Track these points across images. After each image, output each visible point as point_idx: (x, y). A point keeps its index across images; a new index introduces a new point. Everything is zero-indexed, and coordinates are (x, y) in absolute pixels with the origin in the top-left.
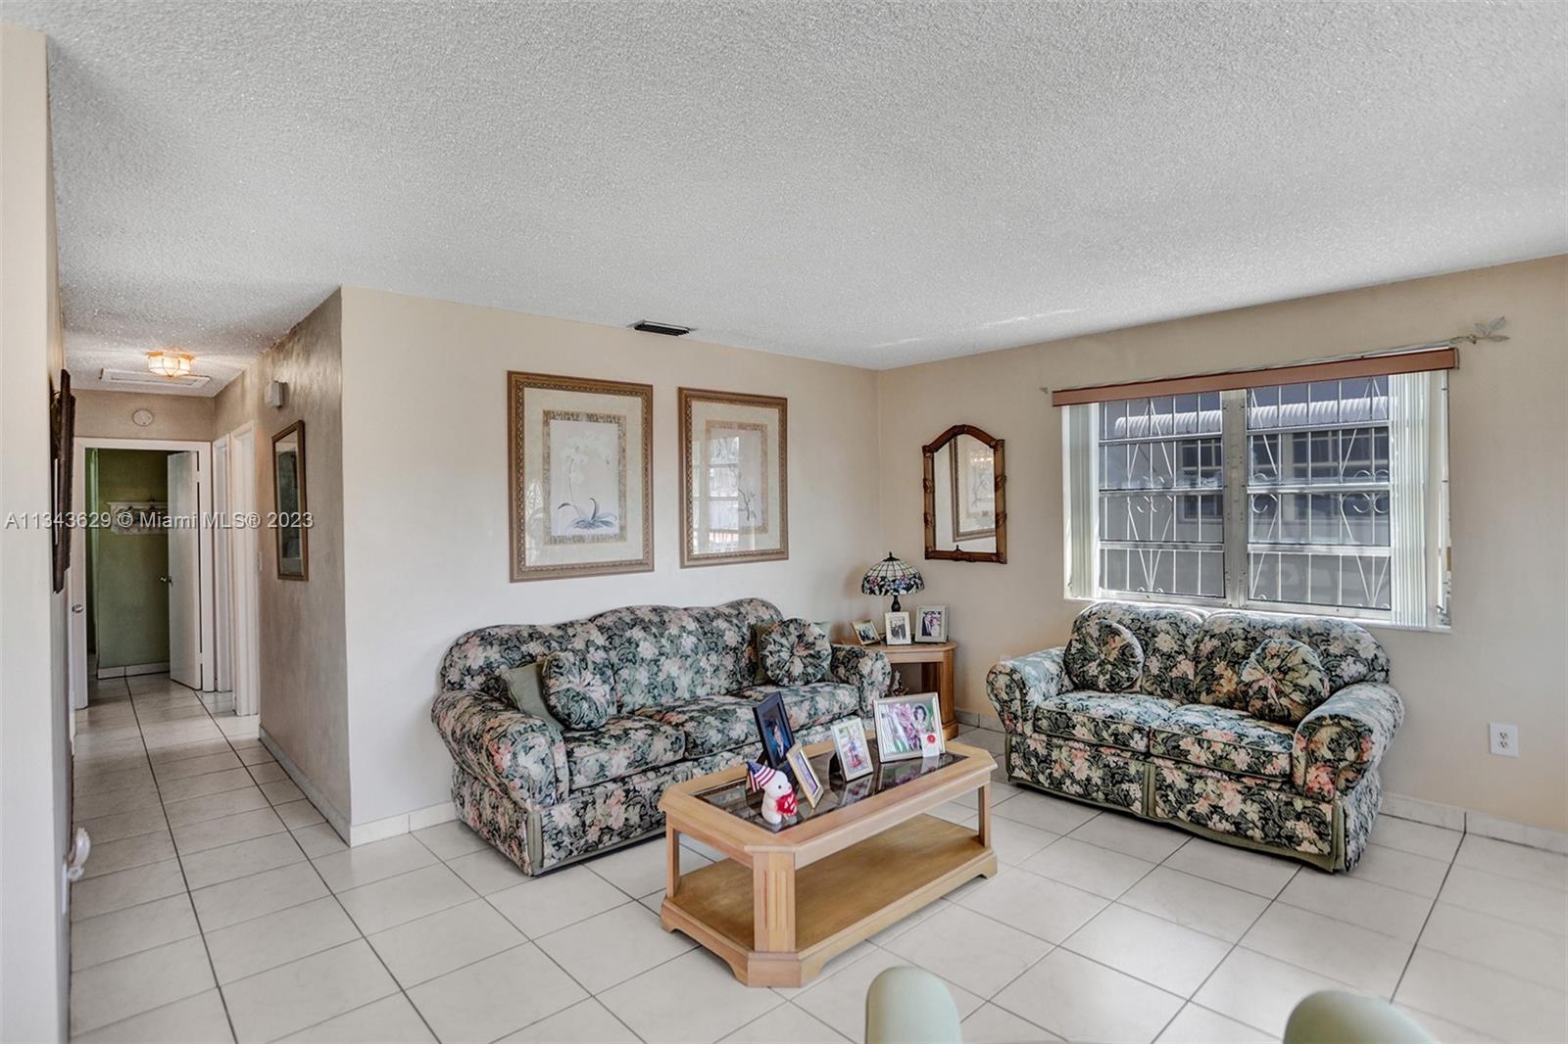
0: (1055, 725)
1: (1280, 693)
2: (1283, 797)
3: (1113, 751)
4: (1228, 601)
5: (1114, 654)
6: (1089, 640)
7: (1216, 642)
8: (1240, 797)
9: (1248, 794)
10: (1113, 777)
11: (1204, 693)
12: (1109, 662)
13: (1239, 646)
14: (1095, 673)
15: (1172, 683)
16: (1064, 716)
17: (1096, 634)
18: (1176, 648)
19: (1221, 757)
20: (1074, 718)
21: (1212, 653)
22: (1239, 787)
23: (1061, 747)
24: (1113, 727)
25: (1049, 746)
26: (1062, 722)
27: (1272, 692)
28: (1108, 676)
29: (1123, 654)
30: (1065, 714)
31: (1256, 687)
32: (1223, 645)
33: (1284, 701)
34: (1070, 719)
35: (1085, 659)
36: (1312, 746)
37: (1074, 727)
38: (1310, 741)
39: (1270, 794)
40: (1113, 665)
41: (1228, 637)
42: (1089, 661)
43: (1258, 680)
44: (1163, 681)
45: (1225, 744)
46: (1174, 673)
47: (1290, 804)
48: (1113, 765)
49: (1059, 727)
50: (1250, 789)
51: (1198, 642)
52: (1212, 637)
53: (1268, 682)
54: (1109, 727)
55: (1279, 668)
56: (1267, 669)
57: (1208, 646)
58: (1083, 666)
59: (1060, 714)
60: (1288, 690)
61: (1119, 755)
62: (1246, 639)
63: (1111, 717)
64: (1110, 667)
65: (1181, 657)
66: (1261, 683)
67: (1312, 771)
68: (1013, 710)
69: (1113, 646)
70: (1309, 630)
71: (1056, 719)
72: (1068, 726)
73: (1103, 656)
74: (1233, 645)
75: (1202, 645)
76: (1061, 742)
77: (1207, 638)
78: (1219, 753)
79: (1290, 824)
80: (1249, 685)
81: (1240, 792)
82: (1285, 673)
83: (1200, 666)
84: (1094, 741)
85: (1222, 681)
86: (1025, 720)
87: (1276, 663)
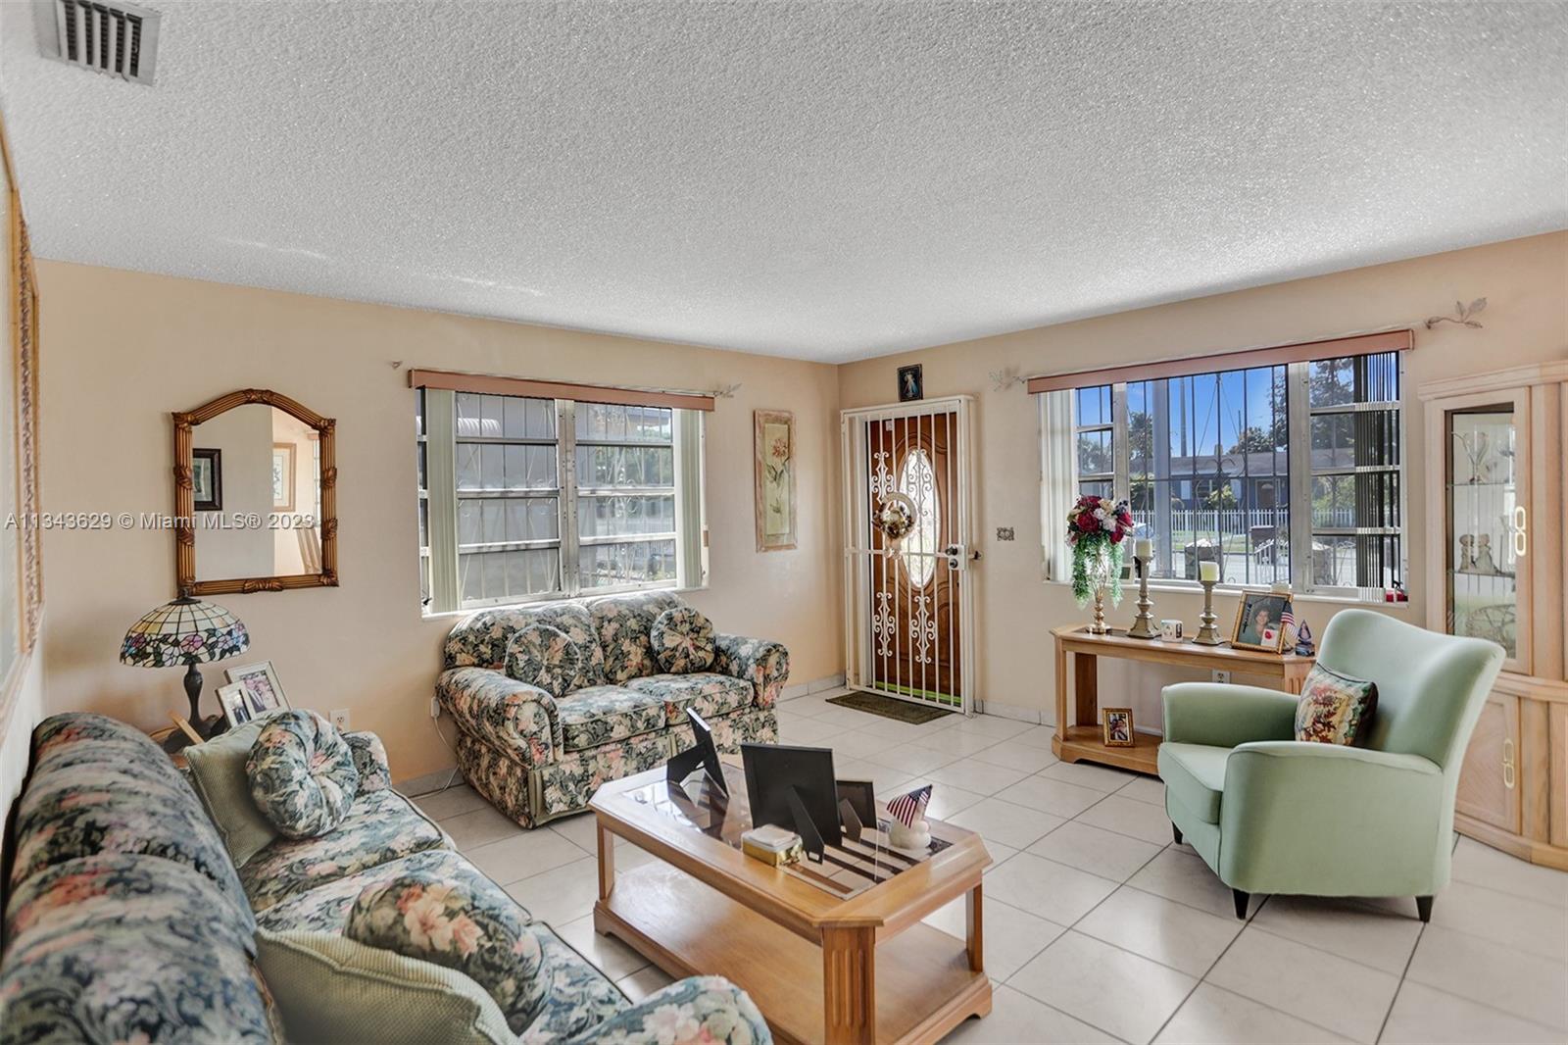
0: (595, 736)
1: (697, 648)
2: (753, 716)
3: (641, 738)
4: (566, 592)
5: (559, 656)
6: (532, 649)
7: (615, 625)
8: (732, 729)
9: (734, 725)
10: (645, 762)
11: (619, 672)
12: (555, 666)
13: (633, 624)
14: (549, 681)
15: (594, 672)
16: (599, 723)
17: (538, 641)
18: (588, 639)
19: (722, 704)
20: (609, 720)
21: (616, 634)
22: (729, 722)
23: (594, 757)
24: (644, 714)
25: (584, 761)
26: (600, 728)
27: (691, 650)
28: (560, 680)
29: (568, 653)
30: (599, 720)
31: (680, 649)
32: (621, 625)
33: (701, 654)
34: (606, 723)
35: (535, 670)
36: (768, 672)
37: (612, 730)
38: (765, 668)
39: (746, 718)
40: (561, 667)
41: (621, 619)
42: (539, 671)
43: (681, 643)
44: (588, 671)
45: (721, 693)
46: (594, 662)
47: (757, 719)
48: (643, 751)
49: (598, 736)
50: (734, 720)
51: (599, 629)
52: (609, 621)
53: (687, 643)
54: (641, 715)
55: (692, 630)
56: (682, 633)
57: (609, 630)
58: (536, 677)
59: (596, 721)
60: (702, 645)
61: (646, 739)
62: (635, 617)
63: (635, 707)
64: (559, 671)
65: (594, 645)
66: (684, 645)
67: (768, 689)
68: (543, 740)
69: (556, 649)
70: (664, 601)
71: (594, 728)
72: (606, 730)
73: (545, 663)
74: (628, 623)
75: (603, 631)
76: (593, 752)
77: (606, 624)
78: (720, 701)
79: (758, 734)
80: (675, 649)
81: (730, 726)
82: (698, 632)
83: (609, 649)
84: (628, 734)
85: (631, 657)
86: (556, 746)
87: (686, 627)
